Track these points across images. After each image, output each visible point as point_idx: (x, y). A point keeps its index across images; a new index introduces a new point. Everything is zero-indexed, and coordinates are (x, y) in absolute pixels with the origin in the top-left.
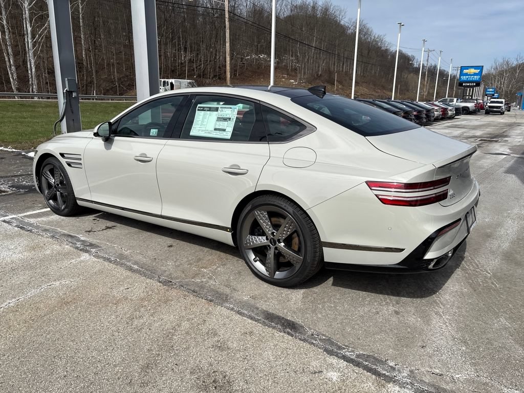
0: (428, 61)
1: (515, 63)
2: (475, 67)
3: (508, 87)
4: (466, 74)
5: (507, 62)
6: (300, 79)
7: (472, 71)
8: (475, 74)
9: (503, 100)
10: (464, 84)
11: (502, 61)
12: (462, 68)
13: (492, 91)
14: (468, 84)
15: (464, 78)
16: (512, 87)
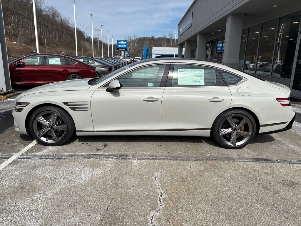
0: (98, 35)
1: (134, 39)
2: (124, 41)
3: (132, 51)
4: (120, 44)
5: (131, 38)
6: (20, 41)
7: (123, 42)
8: (124, 44)
9: (140, 58)
10: (120, 49)
11: (128, 38)
12: (118, 41)
13: (127, 53)
14: (122, 49)
15: (119, 46)
16: (134, 51)
